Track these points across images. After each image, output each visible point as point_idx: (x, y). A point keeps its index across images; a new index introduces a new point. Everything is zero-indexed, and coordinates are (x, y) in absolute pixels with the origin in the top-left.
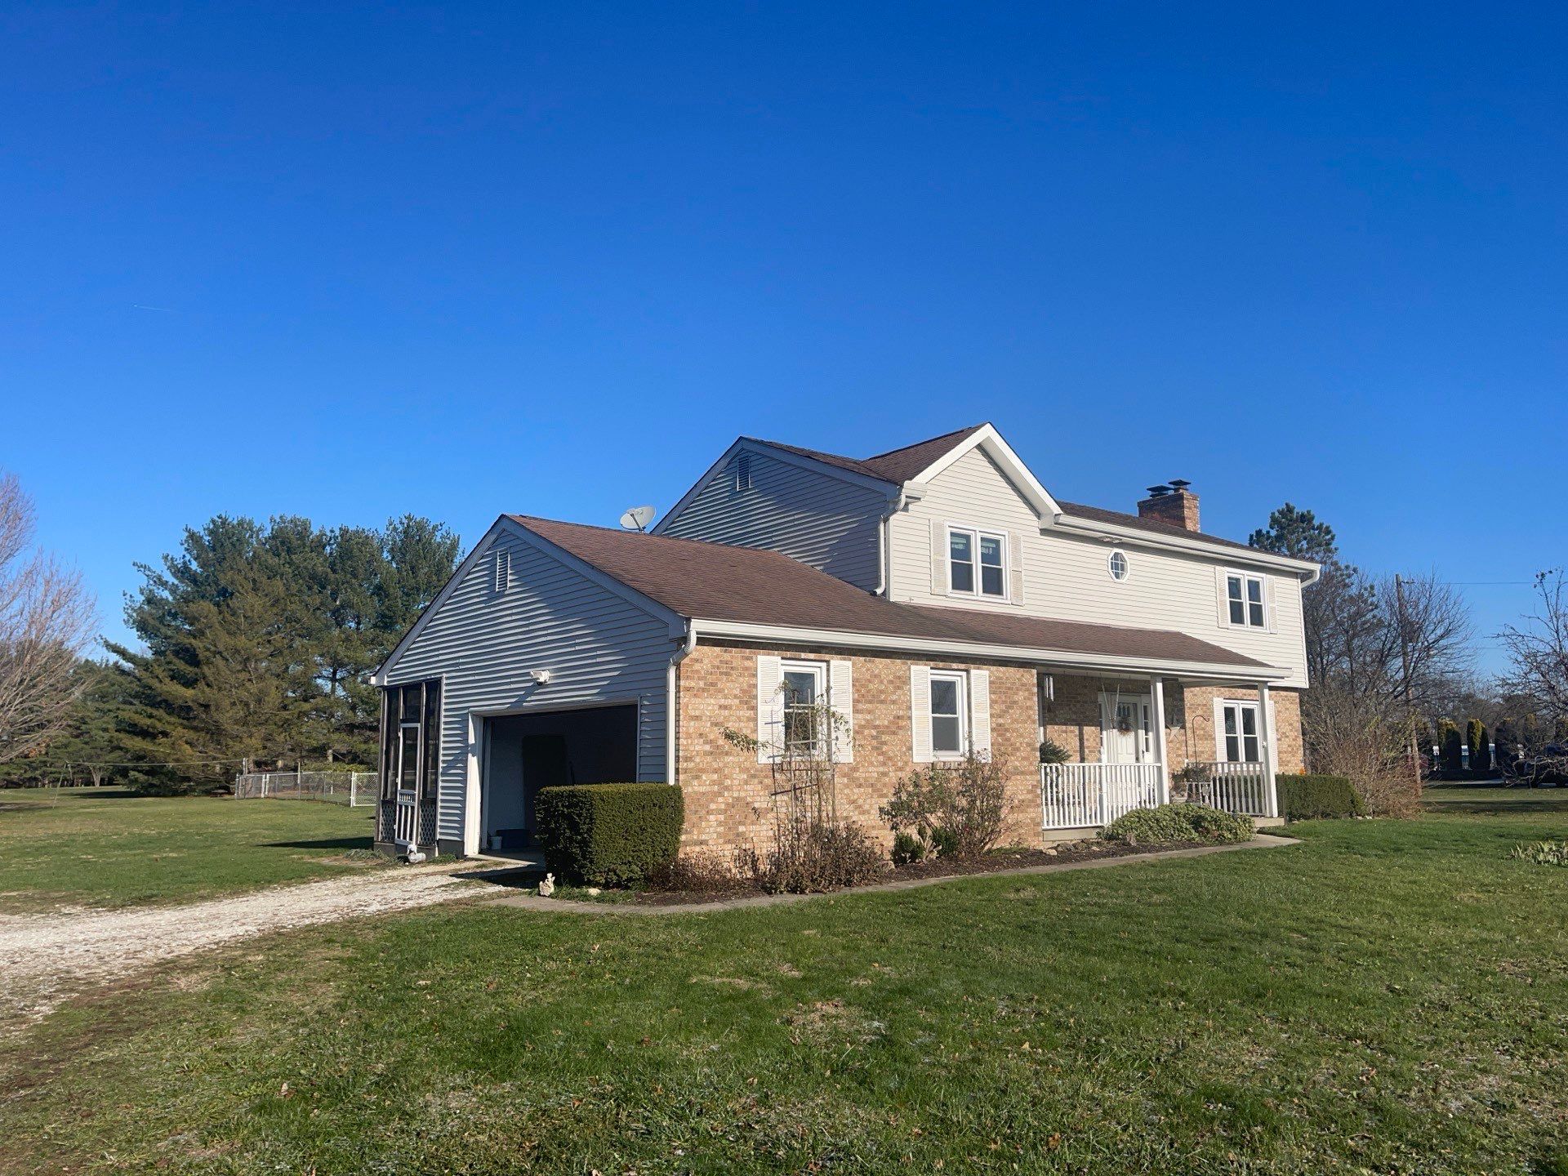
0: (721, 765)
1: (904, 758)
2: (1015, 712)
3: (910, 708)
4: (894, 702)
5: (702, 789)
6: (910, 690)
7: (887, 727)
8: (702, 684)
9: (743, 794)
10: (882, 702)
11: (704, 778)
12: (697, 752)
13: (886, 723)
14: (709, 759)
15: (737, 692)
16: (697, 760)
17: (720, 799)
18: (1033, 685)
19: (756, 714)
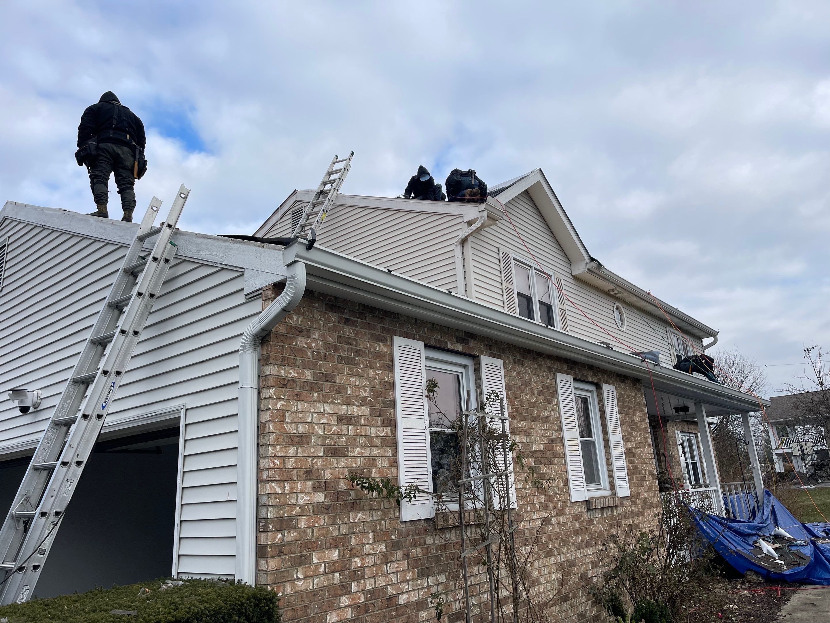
0: (344, 529)
1: (563, 496)
2: (637, 435)
3: (561, 428)
4: (546, 420)
5: (312, 584)
7: (544, 454)
8: (308, 374)
9: (381, 582)
11: (315, 560)
12: (302, 506)
13: (542, 448)
14: (323, 520)
15: (365, 393)
16: (302, 524)
17: (345, 601)
19: (395, 434)
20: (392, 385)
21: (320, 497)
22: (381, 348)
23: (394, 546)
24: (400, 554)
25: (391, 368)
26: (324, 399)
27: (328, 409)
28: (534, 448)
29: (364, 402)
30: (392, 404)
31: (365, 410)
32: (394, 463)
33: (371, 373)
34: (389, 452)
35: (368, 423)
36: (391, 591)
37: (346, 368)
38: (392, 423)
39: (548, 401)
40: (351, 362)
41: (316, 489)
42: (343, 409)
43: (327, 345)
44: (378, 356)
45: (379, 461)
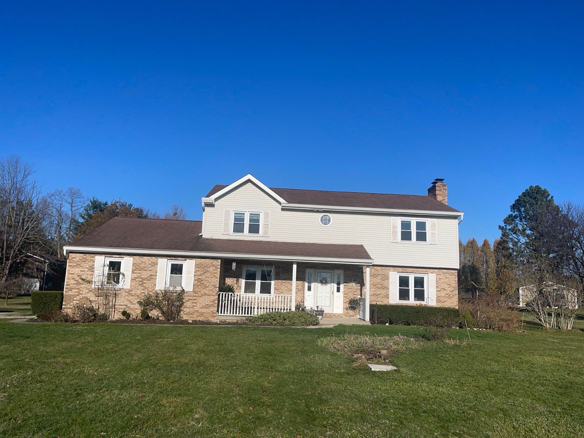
0: (79, 287)
1: (153, 288)
2: (208, 274)
3: (157, 272)
4: (150, 270)
5: (72, 294)
9: (86, 296)
10: (145, 270)
13: (146, 277)
14: (75, 285)
16: (71, 285)
17: (78, 297)
20: (94, 265)
21: (75, 282)
22: (92, 258)
23: (91, 291)
25: (94, 262)
26: (78, 268)
27: (78, 269)
28: (142, 277)
29: (87, 268)
30: (94, 268)
31: (87, 269)
32: (93, 278)
33: (89, 263)
34: (92, 276)
35: (87, 271)
36: (88, 297)
38: (93, 271)
39: (153, 266)
41: (75, 281)
42: (82, 269)
43: (80, 259)
44: (92, 260)
45: (89, 278)
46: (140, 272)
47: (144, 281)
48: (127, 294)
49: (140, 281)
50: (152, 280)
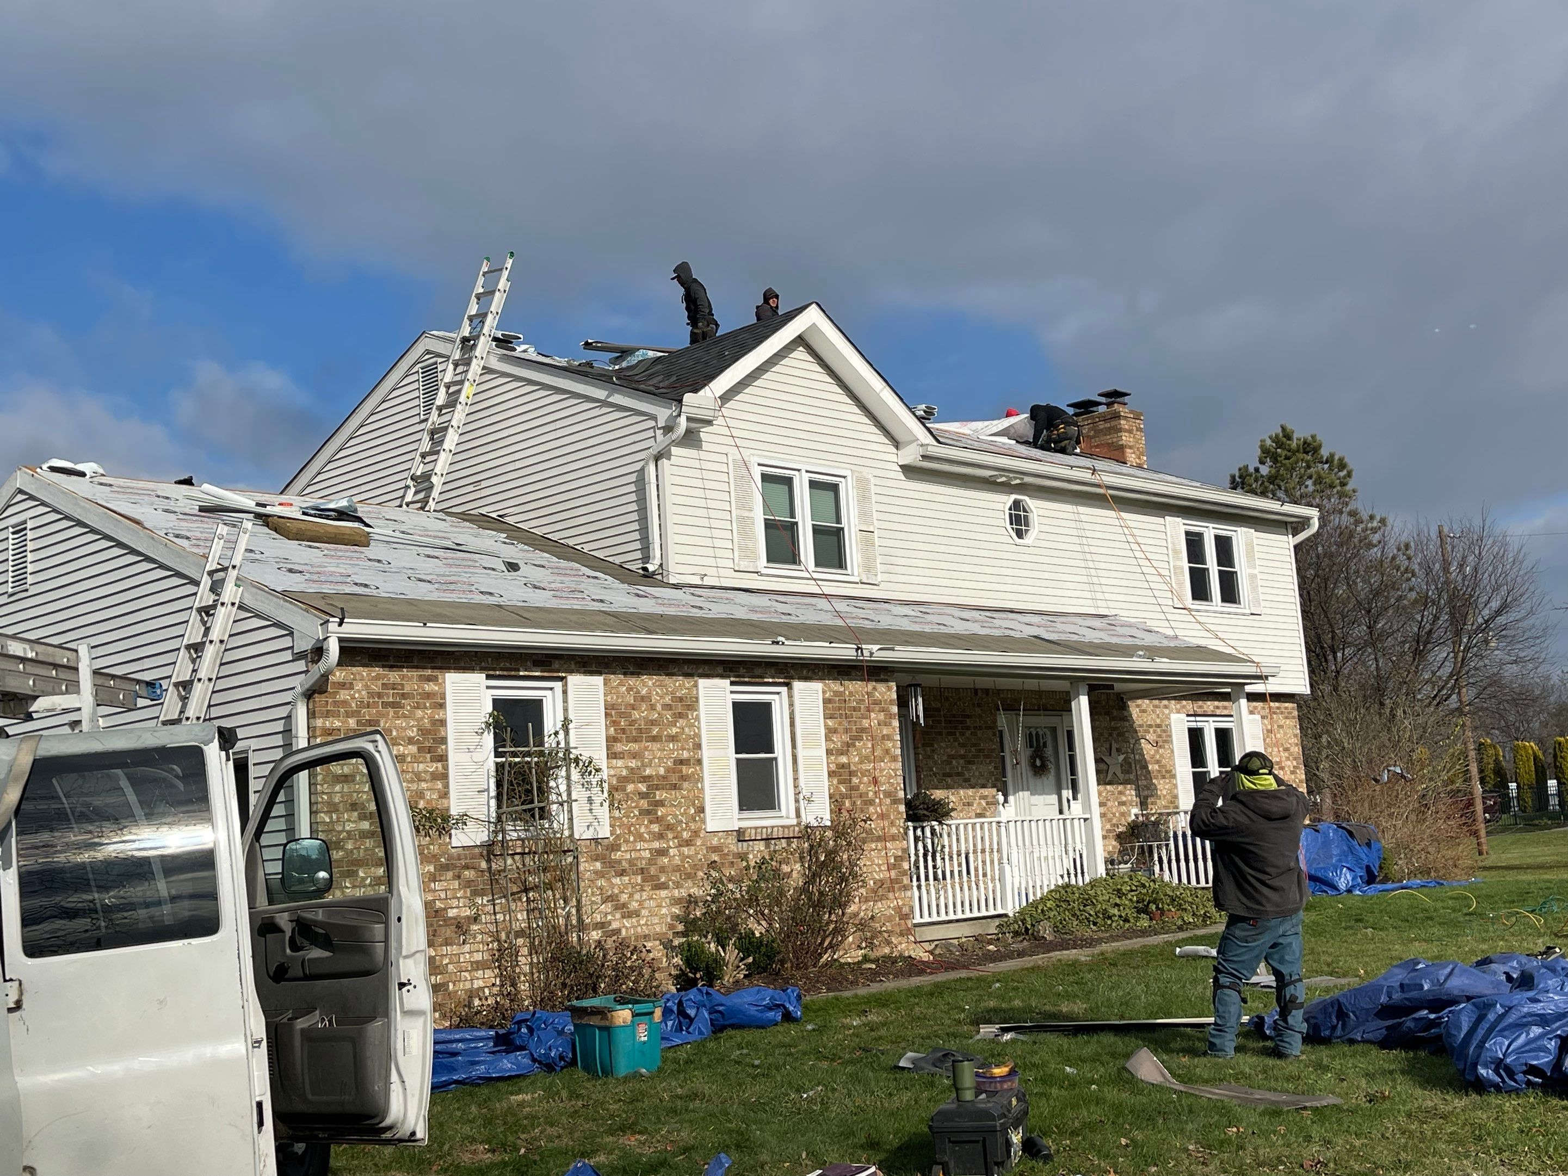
1: (693, 826)
2: (865, 746)
3: (698, 746)
4: (673, 738)
6: (697, 718)
7: (664, 778)
8: (352, 722)
10: (654, 739)
11: (361, 874)
12: (348, 832)
13: (662, 771)
14: (369, 843)
15: (412, 733)
18: (891, 702)
19: (446, 768)
20: (443, 723)
21: (366, 826)
22: (430, 687)
23: (445, 868)
24: (450, 874)
25: (442, 706)
28: (648, 772)
29: (411, 741)
30: (444, 741)
31: (413, 749)
32: (445, 795)
33: (419, 713)
34: (439, 785)
35: (416, 760)
36: (439, 904)
37: (391, 712)
38: (443, 758)
39: (681, 716)
40: (394, 705)
41: (362, 819)
43: (371, 694)
44: (428, 695)
45: (428, 795)
46: (634, 747)
47: (659, 795)
48: (598, 865)
49: (642, 795)
50: (686, 785)
